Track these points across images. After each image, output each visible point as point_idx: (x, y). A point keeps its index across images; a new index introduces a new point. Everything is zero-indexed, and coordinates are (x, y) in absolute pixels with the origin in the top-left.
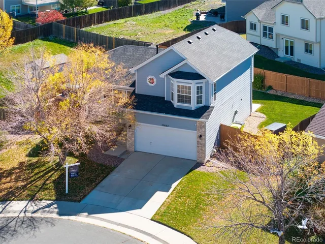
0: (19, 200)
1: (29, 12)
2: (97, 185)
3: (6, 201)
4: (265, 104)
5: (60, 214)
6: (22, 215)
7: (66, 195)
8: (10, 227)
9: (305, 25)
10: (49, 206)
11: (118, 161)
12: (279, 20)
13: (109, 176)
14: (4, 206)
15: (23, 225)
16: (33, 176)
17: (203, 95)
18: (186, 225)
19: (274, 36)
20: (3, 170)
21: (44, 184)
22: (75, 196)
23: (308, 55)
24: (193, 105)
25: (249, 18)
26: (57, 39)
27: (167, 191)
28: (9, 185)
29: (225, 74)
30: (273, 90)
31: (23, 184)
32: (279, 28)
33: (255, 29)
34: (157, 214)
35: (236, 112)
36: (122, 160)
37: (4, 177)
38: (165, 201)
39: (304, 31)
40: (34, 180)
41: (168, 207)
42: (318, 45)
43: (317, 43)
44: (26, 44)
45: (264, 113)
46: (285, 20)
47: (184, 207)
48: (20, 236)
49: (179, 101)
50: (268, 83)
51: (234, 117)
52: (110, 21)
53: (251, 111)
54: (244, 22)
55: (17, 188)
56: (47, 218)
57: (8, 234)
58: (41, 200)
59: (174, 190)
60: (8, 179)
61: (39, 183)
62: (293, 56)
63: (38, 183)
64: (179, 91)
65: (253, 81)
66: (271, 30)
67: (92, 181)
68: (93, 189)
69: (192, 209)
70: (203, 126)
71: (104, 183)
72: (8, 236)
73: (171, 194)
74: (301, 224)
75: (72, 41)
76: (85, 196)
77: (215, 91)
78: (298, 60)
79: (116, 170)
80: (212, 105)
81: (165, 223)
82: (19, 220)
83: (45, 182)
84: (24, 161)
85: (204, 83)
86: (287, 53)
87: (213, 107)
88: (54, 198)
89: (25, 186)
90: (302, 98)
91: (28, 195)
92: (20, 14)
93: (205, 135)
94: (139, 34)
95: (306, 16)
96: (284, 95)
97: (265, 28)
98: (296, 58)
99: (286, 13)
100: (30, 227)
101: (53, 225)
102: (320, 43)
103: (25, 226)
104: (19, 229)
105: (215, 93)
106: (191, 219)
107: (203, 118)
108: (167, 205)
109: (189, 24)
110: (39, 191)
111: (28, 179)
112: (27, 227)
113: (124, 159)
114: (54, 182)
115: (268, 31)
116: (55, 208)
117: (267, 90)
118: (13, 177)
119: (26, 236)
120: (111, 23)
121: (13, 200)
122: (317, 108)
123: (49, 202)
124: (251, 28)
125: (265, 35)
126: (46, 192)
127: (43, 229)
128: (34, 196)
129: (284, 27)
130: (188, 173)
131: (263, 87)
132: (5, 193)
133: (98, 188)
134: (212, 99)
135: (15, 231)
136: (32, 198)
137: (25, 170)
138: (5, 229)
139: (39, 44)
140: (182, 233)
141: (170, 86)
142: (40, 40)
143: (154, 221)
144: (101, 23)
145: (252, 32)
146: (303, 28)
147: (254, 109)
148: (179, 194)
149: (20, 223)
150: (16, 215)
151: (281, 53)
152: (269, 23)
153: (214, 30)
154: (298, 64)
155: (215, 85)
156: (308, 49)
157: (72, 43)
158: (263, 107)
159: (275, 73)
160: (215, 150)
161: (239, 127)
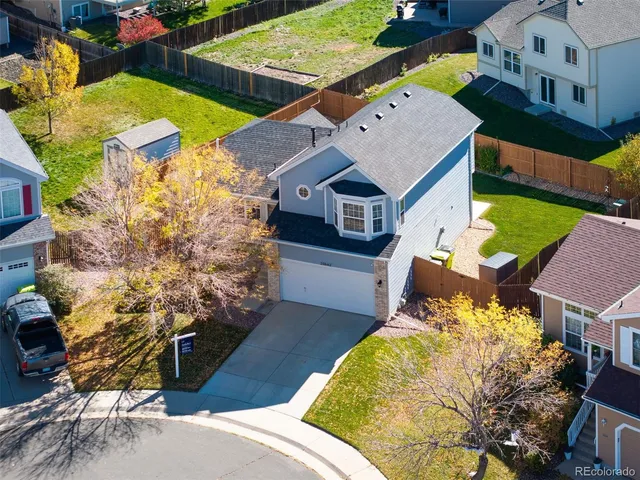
0: (107, 390)
1: (104, 12)
2: (223, 361)
3: (90, 391)
4: (497, 202)
5: (169, 412)
6: (114, 415)
7: (177, 380)
8: (97, 436)
9: (571, 55)
10: (151, 399)
11: (255, 318)
12: (529, 44)
13: (242, 346)
14: (86, 400)
15: (116, 432)
16: (125, 348)
17: (384, 218)
18: (351, 428)
19: (523, 69)
20: (81, 339)
21: (144, 362)
22: (191, 382)
23: (578, 106)
24: (368, 234)
25: (482, 36)
26: (155, 70)
27: (328, 372)
28: (92, 364)
29: (419, 180)
30: (513, 174)
31: (112, 362)
32: (529, 58)
33: (491, 54)
34: (310, 411)
35: (442, 231)
36: (262, 317)
37: (83, 350)
38: (324, 390)
39: (570, 67)
40: (128, 355)
41: (327, 400)
42: (594, 91)
43: (591, 87)
44: (101, 83)
45: (493, 221)
46: (540, 45)
47: (352, 399)
48: (112, 450)
49: (346, 227)
50: (504, 162)
51: (439, 239)
52: (245, 26)
53: (471, 220)
55: (104, 370)
56: (150, 420)
57: (95, 448)
58: (140, 389)
59: (337, 371)
60: (90, 354)
61: (136, 360)
62: (553, 103)
63: (133, 360)
64: (345, 213)
65: (473, 170)
66: (517, 58)
67: (214, 357)
68: (216, 370)
69: (362, 402)
70: (384, 267)
71: (233, 358)
72: (95, 451)
73: (333, 378)
74: (509, 439)
75: (180, 74)
76: (205, 382)
77: (402, 208)
78: (563, 111)
79: (251, 335)
80: (397, 234)
81: (322, 425)
82: (109, 424)
83: (144, 358)
84: (111, 320)
85: (385, 200)
86: (544, 98)
87: (400, 237)
88: (159, 386)
89: (115, 366)
90: (559, 190)
91: (121, 381)
92: (89, 17)
93: (387, 281)
94: (296, 53)
95: (574, 43)
96: (531, 184)
97: (507, 54)
98: (558, 108)
99: (541, 34)
100: (126, 436)
101: (159, 431)
102: (596, 87)
103: (119, 434)
104: (110, 440)
105: (402, 214)
106: (360, 419)
107: (382, 256)
108: (326, 397)
109: (384, 28)
110: (136, 373)
111: (119, 353)
112: (121, 436)
113: (264, 316)
114: (158, 358)
115: (512, 63)
116: (161, 403)
117: (503, 174)
118: (97, 351)
119: (122, 450)
120: (248, 30)
121: (98, 390)
122: (580, 210)
123: (153, 392)
124: (485, 52)
125: (507, 66)
126: (147, 376)
127: (146, 439)
128: (130, 382)
129: (538, 55)
130: (360, 341)
131: (496, 167)
132: (86, 378)
133: (225, 367)
134: (397, 224)
135: (104, 442)
136: (126, 386)
137: (114, 337)
138: (91, 439)
139: (124, 84)
140: (346, 442)
141: (332, 203)
142: (125, 75)
143: (307, 423)
144: (230, 32)
145: (487, 59)
146: (568, 60)
147: (477, 214)
148: (345, 378)
149: (112, 429)
150: (104, 415)
151: (535, 97)
152: (513, 47)
153: (407, 96)
154: (562, 119)
155: (402, 202)
156: (578, 94)
157: (180, 78)
158: (492, 210)
159: (516, 146)
160: (404, 300)
161: (445, 256)
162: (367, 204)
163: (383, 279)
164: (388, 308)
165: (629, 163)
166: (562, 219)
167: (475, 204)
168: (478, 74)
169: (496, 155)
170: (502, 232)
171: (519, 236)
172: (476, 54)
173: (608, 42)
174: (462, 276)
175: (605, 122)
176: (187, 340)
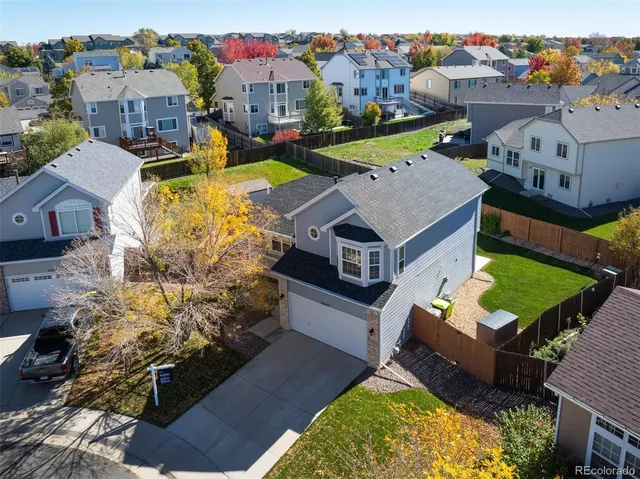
7: (156, 408)
9: (562, 151)
12: (527, 143)
13: (234, 376)
17: (381, 265)
19: (521, 163)
23: (563, 191)
24: (365, 280)
25: (492, 141)
26: (289, 159)
29: (421, 231)
30: (510, 237)
32: (527, 154)
33: (497, 154)
35: (445, 280)
36: (266, 345)
39: (561, 160)
42: (579, 178)
43: (576, 175)
45: (492, 274)
46: (536, 144)
49: (345, 271)
50: (504, 227)
51: (441, 288)
53: (473, 271)
54: (486, 145)
62: (542, 189)
64: (344, 256)
65: (478, 230)
66: (517, 155)
67: (203, 385)
68: (196, 402)
75: (302, 161)
76: (178, 416)
77: (402, 257)
78: (550, 195)
79: (248, 365)
80: (393, 283)
85: (382, 247)
86: (535, 185)
87: (396, 287)
90: (548, 253)
93: (379, 330)
95: (565, 139)
96: (525, 246)
97: (510, 153)
98: (546, 192)
99: (537, 135)
102: (581, 176)
105: (402, 262)
107: (375, 306)
108: (284, 466)
113: (269, 344)
115: (513, 157)
117: (503, 236)
124: (493, 153)
125: (509, 161)
129: (534, 152)
131: (497, 231)
139: (269, 164)
141: (335, 245)
144: (340, 143)
145: (494, 157)
146: (559, 154)
147: (478, 267)
151: (528, 185)
152: (515, 147)
153: (424, 158)
154: (549, 200)
155: (402, 248)
156: (564, 182)
157: (301, 164)
158: (492, 264)
159: (514, 215)
160: (397, 349)
161: (445, 305)
162: (364, 249)
163: (375, 328)
164: (378, 357)
165: (630, 233)
166: (555, 278)
167: (478, 258)
168: (487, 169)
169: (498, 221)
170: (500, 285)
171: (516, 290)
172: (486, 161)
173: (594, 140)
174: (459, 333)
175: (584, 204)
176: (165, 371)
